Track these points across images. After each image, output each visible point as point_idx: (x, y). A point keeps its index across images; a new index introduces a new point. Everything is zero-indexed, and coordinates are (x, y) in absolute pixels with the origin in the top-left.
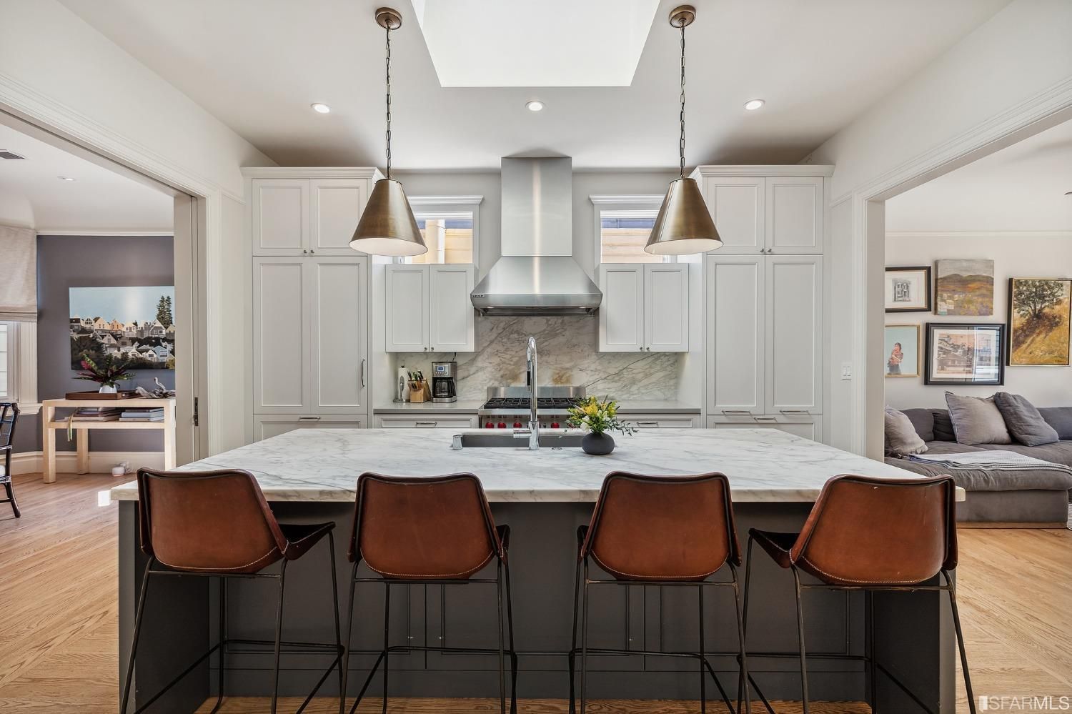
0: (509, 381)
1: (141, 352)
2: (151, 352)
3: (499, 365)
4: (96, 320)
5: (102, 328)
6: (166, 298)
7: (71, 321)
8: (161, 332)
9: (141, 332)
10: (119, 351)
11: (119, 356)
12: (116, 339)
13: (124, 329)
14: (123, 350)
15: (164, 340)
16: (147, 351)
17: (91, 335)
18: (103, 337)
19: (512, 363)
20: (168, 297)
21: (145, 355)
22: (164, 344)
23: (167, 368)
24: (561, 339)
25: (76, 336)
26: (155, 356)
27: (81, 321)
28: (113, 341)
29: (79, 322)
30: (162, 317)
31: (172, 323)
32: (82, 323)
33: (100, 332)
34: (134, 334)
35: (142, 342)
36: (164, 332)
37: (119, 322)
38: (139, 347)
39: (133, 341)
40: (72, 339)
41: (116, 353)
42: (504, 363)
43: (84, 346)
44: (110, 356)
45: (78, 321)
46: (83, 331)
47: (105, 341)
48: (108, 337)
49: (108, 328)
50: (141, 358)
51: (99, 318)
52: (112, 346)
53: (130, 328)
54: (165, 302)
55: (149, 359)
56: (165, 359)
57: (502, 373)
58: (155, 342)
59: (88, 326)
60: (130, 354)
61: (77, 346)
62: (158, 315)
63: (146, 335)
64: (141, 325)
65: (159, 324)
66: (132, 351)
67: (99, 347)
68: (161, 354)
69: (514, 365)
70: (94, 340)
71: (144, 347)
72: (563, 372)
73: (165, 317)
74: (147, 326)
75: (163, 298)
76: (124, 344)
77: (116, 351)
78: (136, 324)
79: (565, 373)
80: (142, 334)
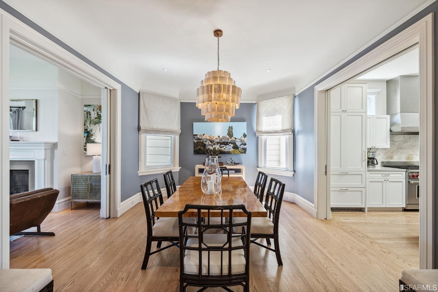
0: (389, 159)
1: (221, 147)
2: (224, 147)
3: (385, 153)
4: (204, 135)
5: (206, 138)
6: (231, 127)
7: (194, 135)
8: (229, 140)
9: (221, 140)
10: (212, 147)
11: (212, 149)
12: (211, 142)
13: (214, 139)
14: (214, 147)
15: (230, 143)
16: (223, 147)
17: (202, 141)
18: (206, 142)
19: (390, 152)
20: (232, 126)
21: (222, 149)
22: (230, 144)
23: (231, 154)
24: (409, 143)
25: (196, 141)
26: (226, 149)
27: (198, 135)
28: (210, 143)
29: (197, 136)
30: (229, 134)
31: (233, 136)
32: (198, 136)
33: (205, 140)
34: (218, 140)
35: (221, 144)
36: (230, 140)
37: (213, 136)
38: (220, 145)
39: (218, 143)
40: (194, 142)
41: (211, 148)
42: (387, 152)
43: (199, 145)
44: (209, 149)
45: (196, 135)
46: (199, 139)
47: (207, 143)
48: (208, 141)
49: (208, 138)
50: (221, 150)
51: (204, 134)
52: (210, 145)
53: (217, 138)
54: (231, 128)
55: (224, 150)
56: (230, 150)
57: (386, 156)
58: (226, 144)
59: (200, 137)
60: (216, 148)
61: (196, 145)
62: (228, 133)
63: (223, 141)
64: (221, 137)
65: (228, 137)
66: (217, 147)
67: (204, 145)
68: (229, 148)
69: (391, 153)
70: (202, 143)
71: (222, 146)
72: (410, 156)
73: (230, 134)
74: (224, 137)
75: (230, 127)
76: (214, 144)
77: (211, 147)
78: (219, 137)
79: (410, 157)
80: (221, 141)
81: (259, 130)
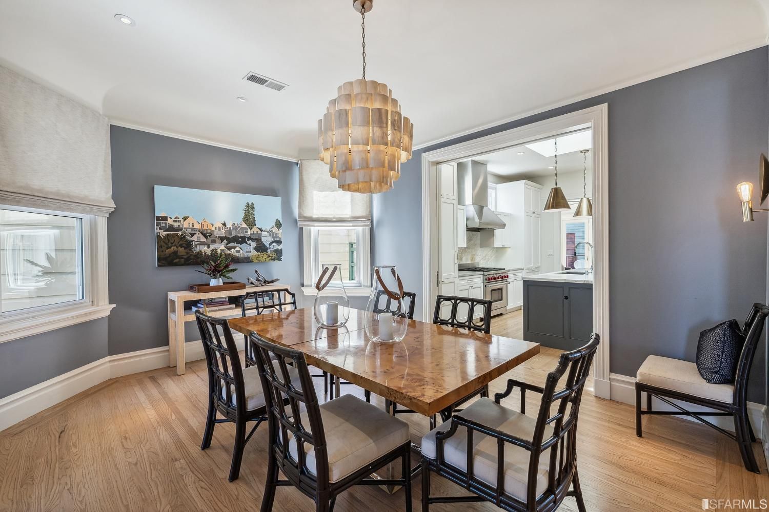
1: (229, 249)
2: (238, 249)
4: (185, 219)
5: (191, 226)
6: (250, 204)
7: (158, 218)
8: (246, 232)
9: (230, 231)
10: (208, 247)
11: (209, 253)
12: (206, 237)
13: (213, 229)
14: (212, 247)
15: (249, 238)
16: (234, 248)
17: (180, 233)
18: (192, 235)
20: (252, 204)
21: (233, 252)
22: (248, 242)
23: (252, 262)
25: (163, 234)
26: (241, 252)
27: (169, 219)
28: (203, 239)
29: (167, 220)
30: (247, 220)
31: (255, 225)
32: (170, 221)
33: (189, 230)
34: (223, 233)
35: (229, 240)
36: (249, 233)
37: (209, 222)
38: (226, 244)
39: (222, 239)
40: (158, 236)
41: (205, 249)
43: (172, 243)
44: (200, 253)
45: (165, 218)
46: (171, 228)
47: (195, 238)
48: (198, 235)
49: (197, 226)
50: (229, 254)
51: (188, 217)
52: (202, 243)
53: (219, 228)
54: (250, 208)
55: (237, 254)
56: (250, 255)
58: (242, 240)
59: (176, 224)
60: (219, 251)
61: (163, 243)
62: (244, 218)
63: (234, 234)
64: (229, 225)
65: (244, 226)
66: (221, 247)
67: (189, 244)
68: (247, 250)
70: (183, 238)
71: (232, 244)
73: (249, 219)
74: (235, 227)
75: (248, 204)
76: (214, 242)
77: (206, 248)
78: (224, 224)
79: (473, 257)
80: (230, 233)
81: (305, 215)
